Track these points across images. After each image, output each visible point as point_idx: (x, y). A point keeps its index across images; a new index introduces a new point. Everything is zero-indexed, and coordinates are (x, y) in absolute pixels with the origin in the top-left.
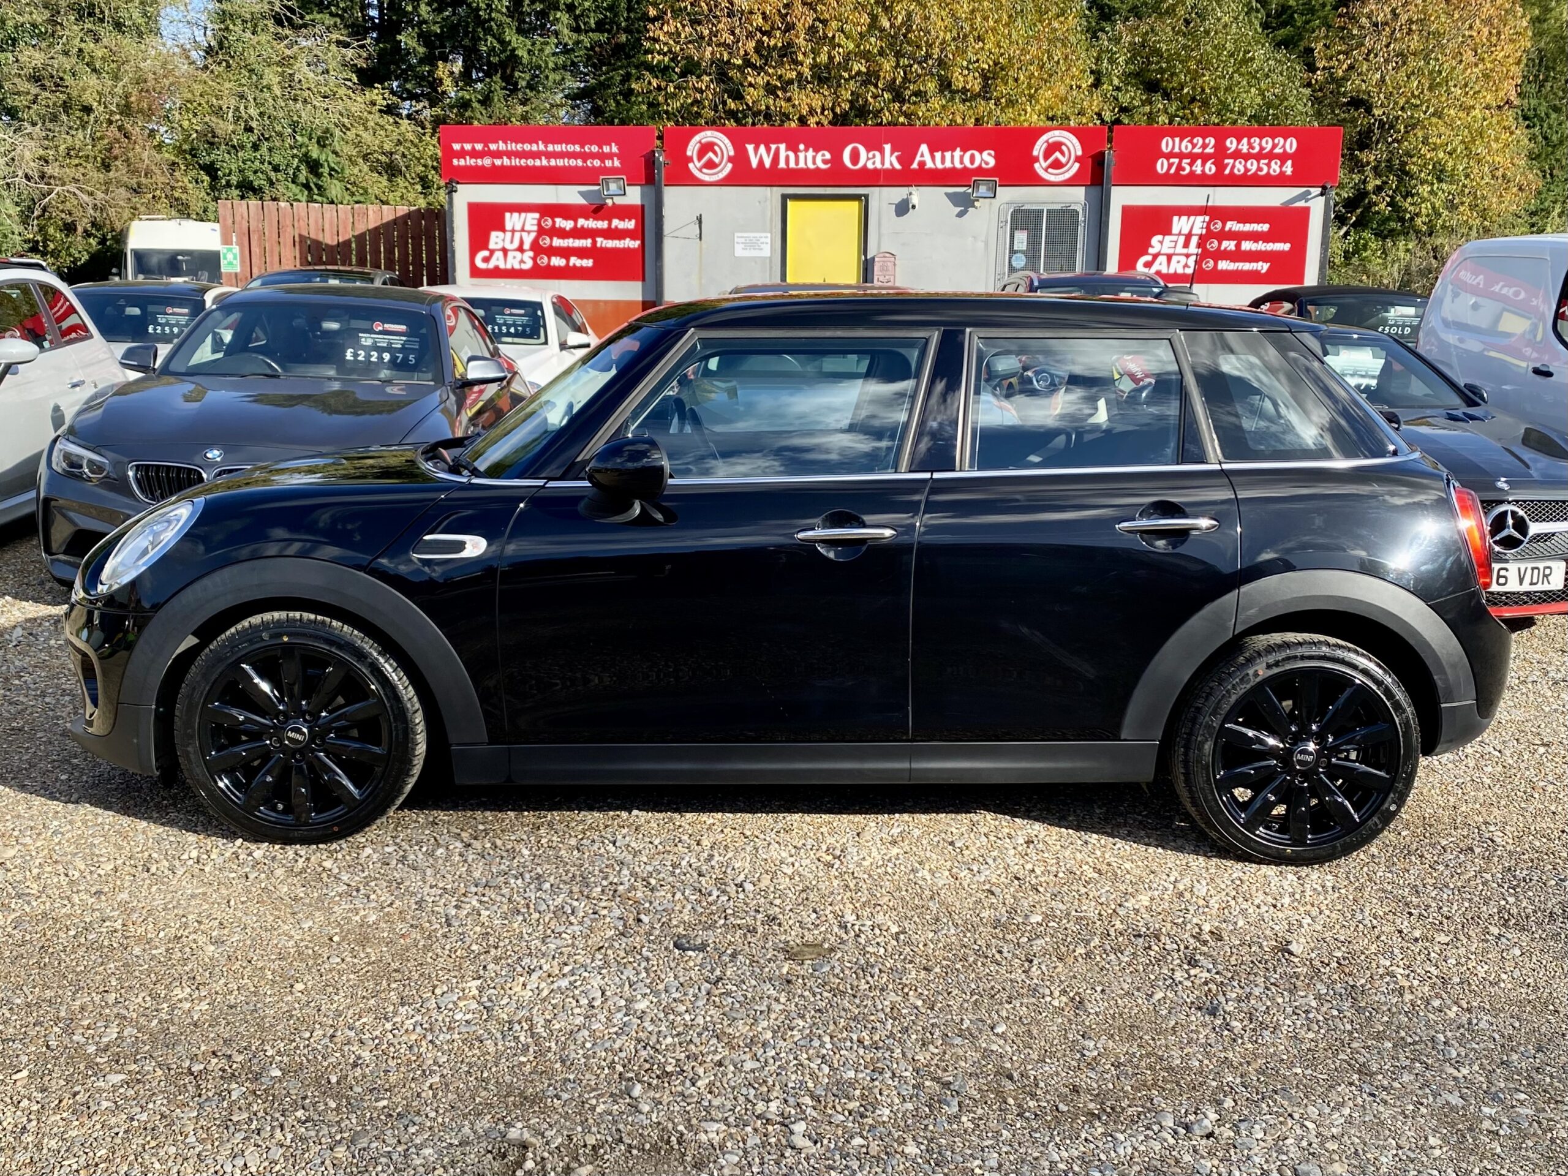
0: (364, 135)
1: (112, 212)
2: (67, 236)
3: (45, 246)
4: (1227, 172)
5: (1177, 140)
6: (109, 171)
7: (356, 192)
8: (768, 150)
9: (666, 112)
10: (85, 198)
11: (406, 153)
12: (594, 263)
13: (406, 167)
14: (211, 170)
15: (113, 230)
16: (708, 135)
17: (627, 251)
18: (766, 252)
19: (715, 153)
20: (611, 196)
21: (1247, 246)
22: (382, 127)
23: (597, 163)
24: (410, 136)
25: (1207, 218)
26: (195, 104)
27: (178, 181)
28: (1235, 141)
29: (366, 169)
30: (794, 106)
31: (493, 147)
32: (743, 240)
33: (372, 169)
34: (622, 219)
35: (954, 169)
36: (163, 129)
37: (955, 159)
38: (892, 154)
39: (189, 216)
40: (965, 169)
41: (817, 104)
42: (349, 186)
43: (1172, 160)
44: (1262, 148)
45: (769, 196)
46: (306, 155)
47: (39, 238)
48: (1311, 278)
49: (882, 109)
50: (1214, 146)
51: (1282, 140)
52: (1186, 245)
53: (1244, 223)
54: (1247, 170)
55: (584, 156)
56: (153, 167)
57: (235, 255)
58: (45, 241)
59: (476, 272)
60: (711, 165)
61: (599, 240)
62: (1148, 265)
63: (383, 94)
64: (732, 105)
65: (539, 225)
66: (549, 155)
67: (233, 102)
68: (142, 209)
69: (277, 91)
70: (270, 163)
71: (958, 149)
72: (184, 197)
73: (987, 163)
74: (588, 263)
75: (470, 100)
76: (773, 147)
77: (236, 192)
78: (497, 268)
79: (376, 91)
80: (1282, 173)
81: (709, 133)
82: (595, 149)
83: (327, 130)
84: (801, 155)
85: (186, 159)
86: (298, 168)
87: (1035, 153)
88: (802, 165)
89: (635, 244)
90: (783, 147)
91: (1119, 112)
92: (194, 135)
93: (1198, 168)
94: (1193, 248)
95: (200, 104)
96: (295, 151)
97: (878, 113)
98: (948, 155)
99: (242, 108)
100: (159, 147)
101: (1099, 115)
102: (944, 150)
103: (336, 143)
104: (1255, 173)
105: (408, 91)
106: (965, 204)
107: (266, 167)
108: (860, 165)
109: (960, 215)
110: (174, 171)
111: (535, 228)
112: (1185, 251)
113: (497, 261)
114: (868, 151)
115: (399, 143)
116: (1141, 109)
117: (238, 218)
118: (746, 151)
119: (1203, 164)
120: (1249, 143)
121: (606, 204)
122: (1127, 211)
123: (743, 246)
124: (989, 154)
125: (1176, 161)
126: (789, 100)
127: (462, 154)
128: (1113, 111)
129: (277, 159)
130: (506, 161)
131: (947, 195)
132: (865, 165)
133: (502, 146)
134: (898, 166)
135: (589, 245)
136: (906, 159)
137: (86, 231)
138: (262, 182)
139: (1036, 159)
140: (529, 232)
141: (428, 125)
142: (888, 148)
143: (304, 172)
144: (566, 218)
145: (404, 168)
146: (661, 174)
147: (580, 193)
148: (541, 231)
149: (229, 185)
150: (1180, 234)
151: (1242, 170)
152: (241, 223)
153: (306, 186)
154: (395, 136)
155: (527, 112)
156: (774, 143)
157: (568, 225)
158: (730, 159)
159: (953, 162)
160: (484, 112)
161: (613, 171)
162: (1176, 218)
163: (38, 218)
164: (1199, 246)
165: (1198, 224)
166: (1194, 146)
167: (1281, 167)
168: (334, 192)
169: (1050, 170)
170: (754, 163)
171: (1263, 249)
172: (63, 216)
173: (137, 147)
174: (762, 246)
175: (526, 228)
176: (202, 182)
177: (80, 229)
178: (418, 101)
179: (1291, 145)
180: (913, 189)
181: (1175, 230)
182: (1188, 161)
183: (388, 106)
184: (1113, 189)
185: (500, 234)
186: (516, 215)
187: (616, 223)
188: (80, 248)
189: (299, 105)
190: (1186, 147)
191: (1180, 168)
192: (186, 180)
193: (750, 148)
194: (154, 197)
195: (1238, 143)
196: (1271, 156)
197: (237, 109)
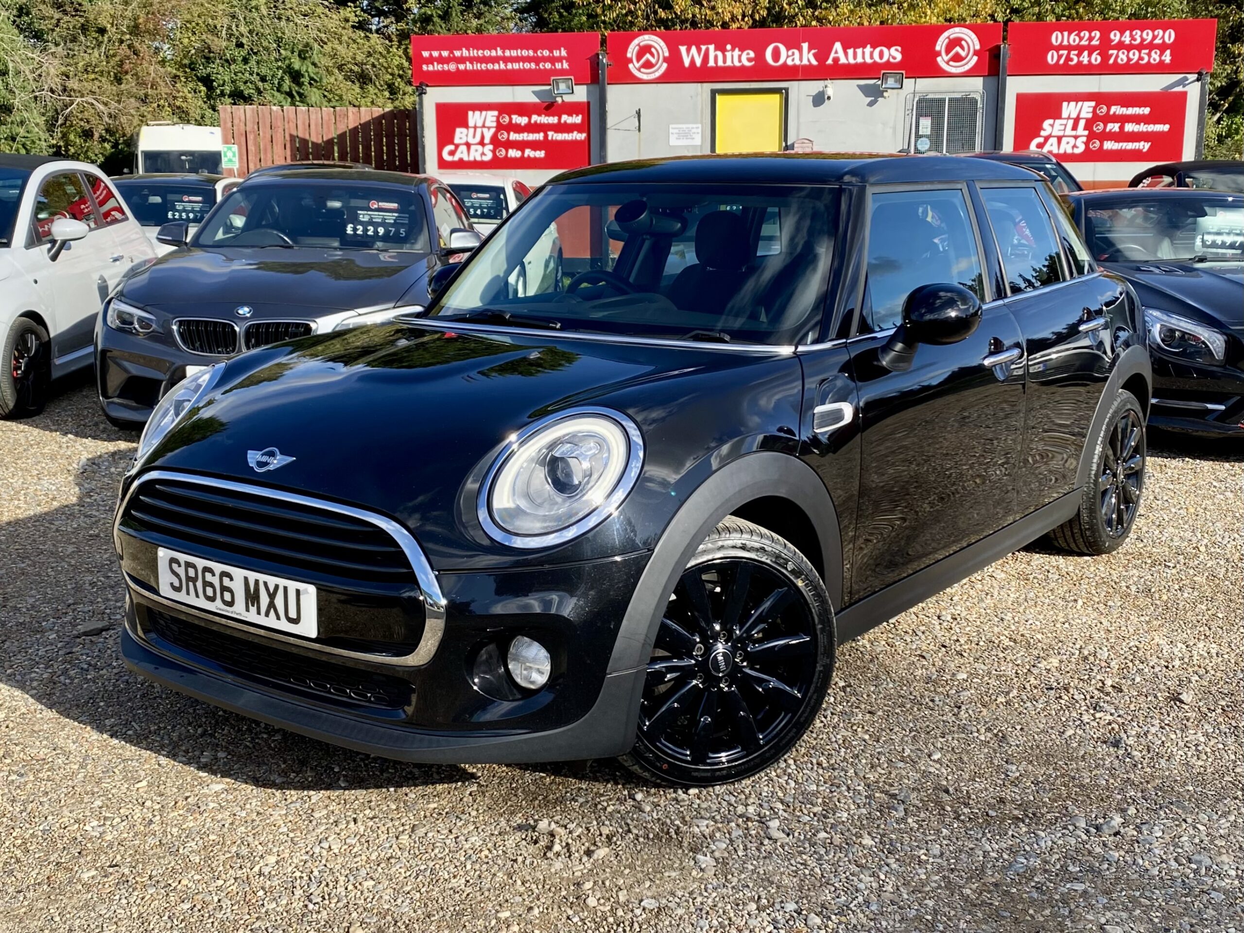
0: (339, 48)
1: (123, 119)
2: (85, 141)
3: (67, 150)
4: (1111, 61)
5: (1066, 34)
6: (121, 84)
7: (332, 97)
8: (699, 50)
9: (604, 22)
10: (101, 107)
11: (376, 63)
12: (546, 154)
13: (376, 76)
14: (207, 81)
15: (124, 135)
16: (646, 39)
17: (575, 142)
18: (698, 141)
19: (652, 55)
20: (561, 95)
21: (1129, 127)
22: (354, 41)
23: (548, 66)
24: (380, 49)
25: (1093, 104)
26: (194, 24)
27: (179, 92)
28: (1118, 34)
29: (341, 77)
30: (717, 13)
31: (457, 53)
32: (676, 131)
33: (347, 78)
34: (570, 114)
35: (864, 65)
36: (166, 47)
37: (865, 55)
38: (809, 52)
39: (188, 122)
40: (875, 63)
41: (738, 11)
42: (326, 93)
43: (1061, 52)
44: (1143, 40)
45: (701, 91)
46: (289, 66)
47: (61, 143)
48: (1188, 155)
49: (797, 14)
50: (1100, 38)
51: (1161, 32)
52: (1075, 128)
53: (1127, 107)
54: (1129, 59)
55: (537, 60)
56: (158, 80)
57: (234, 153)
58: (66, 146)
59: (443, 164)
60: (648, 65)
61: (550, 134)
62: (1040, 146)
63: (355, 12)
64: (662, 14)
65: (498, 121)
66: (506, 60)
67: (226, 21)
68: (149, 116)
69: (264, 11)
70: (258, 74)
71: (869, 46)
72: (184, 105)
73: (894, 58)
74: (541, 154)
75: (432, 15)
76: (704, 48)
77: (230, 100)
78: (461, 160)
79: (349, 9)
80: (1162, 62)
81: (646, 37)
82: (546, 53)
83: (307, 45)
84: (728, 54)
85: (186, 72)
86: (282, 79)
87: (938, 48)
88: (729, 63)
89: (582, 136)
90: (712, 47)
91: (1010, 13)
92: (193, 51)
93: (1085, 59)
94: (1081, 131)
95: (197, 24)
96: (280, 64)
97: (792, 18)
98: (859, 51)
99: (234, 27)
100: (163, 62)
101: (992, 16)
102: (856, 47)
103: (315, 56)
104: (1137, 62)
105: (377, 9)
106: (875, 94)
107: (255, 78)
108: (781, 62)
109: (871, 104)
110: (176, 83)
111: (494, 124)
112: (1074, 133)
113: (462, 154)
114: (788, 49)
115: (369, 55)
116: (1031, 10)
117: (236, 122)
118: (679, 52)
119: (1090, 55)
120: (1131, 36)
121: (556, 102)
122: (1021, 99)
123: (676, 136)
124: (897, 50)
125: (1065, 52)
126: (713, 8)
127: (430, 60)
128: (1005, 13)
129: (264, 71)
130: (469, 66)
131: (859, 86)
132: (785, 62)
133: (465, 53)
134: (814, 62)
135: (542, 138)
136: (821, 56)
137: (101, 137)
138: (252, 91)
139: (939, 54)
140: (489, 128)
141: (395, 39)
142: (805, 46)
143: (287, 82)
144: (521, 115)
145: (374, 77)
146: (604, 74)
147: (534, 92)
148: (500, 127)
149: (222, 94)
150: (1069, 118)
151: (1125, 59)
152: (239, 125)
153: (290, 94)
154: (366, 49)
155: (481, 25)
156: (704, 44)
157: (523, 121)
158: (665, 60)
159: (863, 58)
160: (444, 26)
161: (562, 72)
162: (1065, 104)
163: (61, 125)
164: (1085, 129)
165: (1087, 109)
166: (1081, 39)
167: (1161, 56)
168: (313, 99)
169: (951, 63)
170: (687, 62)
171: (1145, 130)
172: (82, 123)
173: (144, 62)
174: (694, 136)
175: (487, 124)
176: (200, 92)
177: (96, 136)
178: (386, 17)
179: (1170, 36)
180: (828, 82)
181: (1065, 114)
182: (1076, 52)
183: (359, 22)
184: (1008, 78)
185: (464, 130)
186: (477, 113)
187: (565, 118)
188: (97, 152)
189: (283, 23)
190: (1074, 41)
191: (1068, 59)
192: (186, 91)
193: (683, 49)
194: (159, 106)
195: (1121, 35)
196: (1151, 46)
197: (229, 28)
